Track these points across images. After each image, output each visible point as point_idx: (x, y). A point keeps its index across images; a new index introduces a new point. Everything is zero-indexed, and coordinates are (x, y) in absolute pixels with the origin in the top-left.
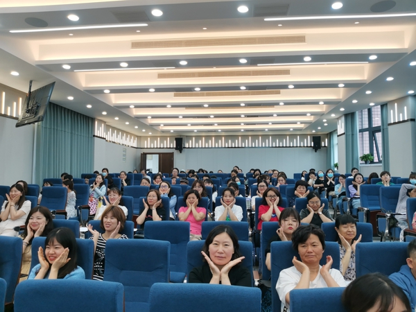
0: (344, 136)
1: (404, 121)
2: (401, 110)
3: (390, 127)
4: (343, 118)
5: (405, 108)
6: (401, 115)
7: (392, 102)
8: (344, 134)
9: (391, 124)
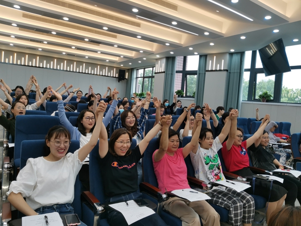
0: (164, 74)
1: (220, 70)
2: (218, 62)
3: (207, 73)
4: (164, 61)
5: (223, 61)
6: (218, 65)
7: (213, 55)
8: (164, 72)
9: (208, 71)
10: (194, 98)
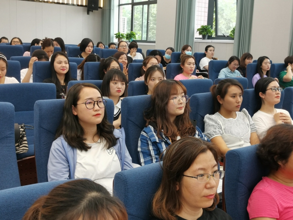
10: (233, 39)
